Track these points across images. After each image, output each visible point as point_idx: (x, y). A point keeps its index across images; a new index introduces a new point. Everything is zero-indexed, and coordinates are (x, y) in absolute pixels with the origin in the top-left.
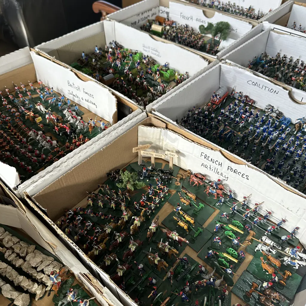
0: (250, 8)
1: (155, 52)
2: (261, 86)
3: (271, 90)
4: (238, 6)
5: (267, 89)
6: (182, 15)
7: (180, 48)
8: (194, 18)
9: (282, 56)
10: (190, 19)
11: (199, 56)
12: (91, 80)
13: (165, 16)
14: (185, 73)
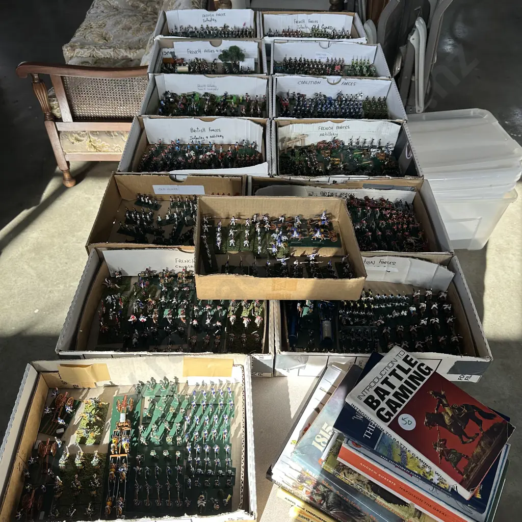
0: (224, 26)
1: (210, 88)
2: (308, 83)
3: (315, 83)
4: (211, 27)
5: (312, 83)
6: (189, 51)
7: (238, 77)
8: (202, 51)
9: (288, 59)
10: (198, 52)
11: (256, 78)
12: (217, 118)
13: (170, 56)
14: (245, 94)
